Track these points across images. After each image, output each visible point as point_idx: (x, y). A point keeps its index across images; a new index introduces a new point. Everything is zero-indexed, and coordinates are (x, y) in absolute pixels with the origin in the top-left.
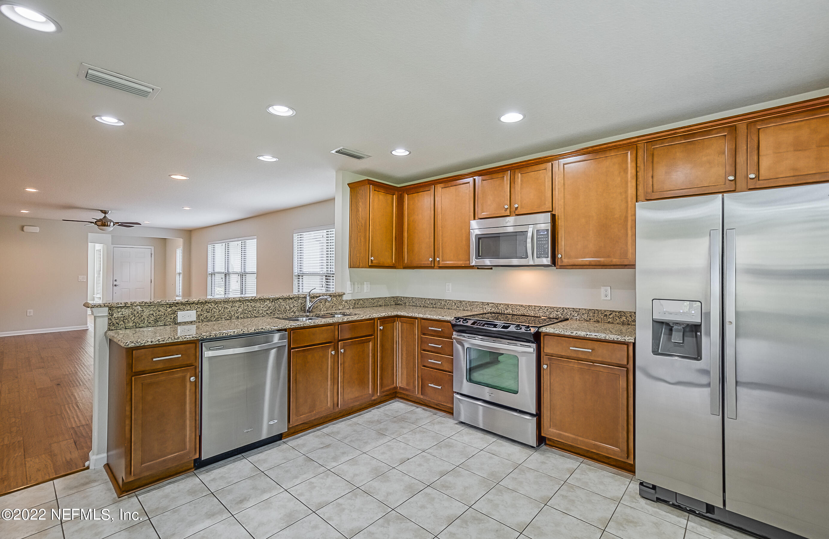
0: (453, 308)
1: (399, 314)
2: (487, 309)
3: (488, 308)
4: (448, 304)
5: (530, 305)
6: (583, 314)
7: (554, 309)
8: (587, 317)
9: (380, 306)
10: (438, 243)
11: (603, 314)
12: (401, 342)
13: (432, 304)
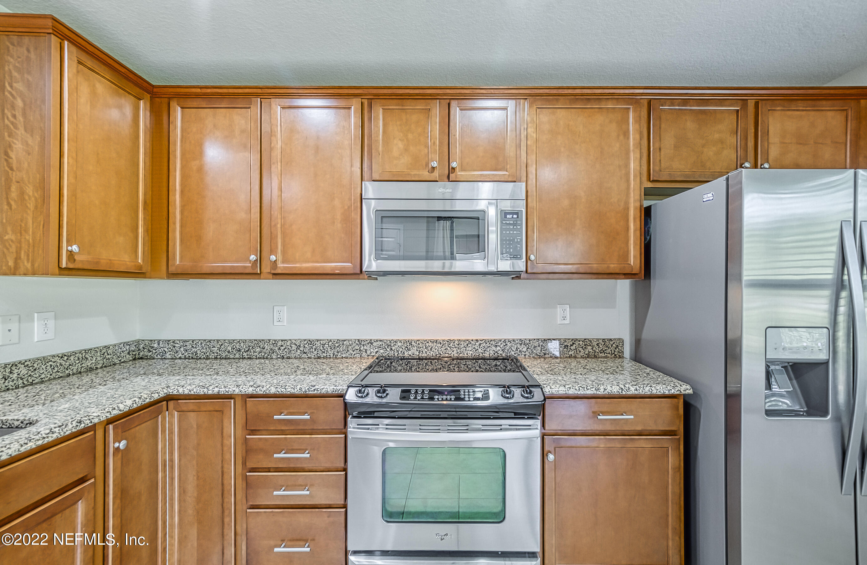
0: (293, 356)
1: (175, 393)
2: (368, 352)
3: (372, 350)
4: (279, 349)
5: (452, 338)
6: (535, 347)
7: (491, 343)
8: (541, 351)
9: (91, 370)
10: (273, 224)
11: (562, 344)
12: (180, 460)
13: (240, 351)
